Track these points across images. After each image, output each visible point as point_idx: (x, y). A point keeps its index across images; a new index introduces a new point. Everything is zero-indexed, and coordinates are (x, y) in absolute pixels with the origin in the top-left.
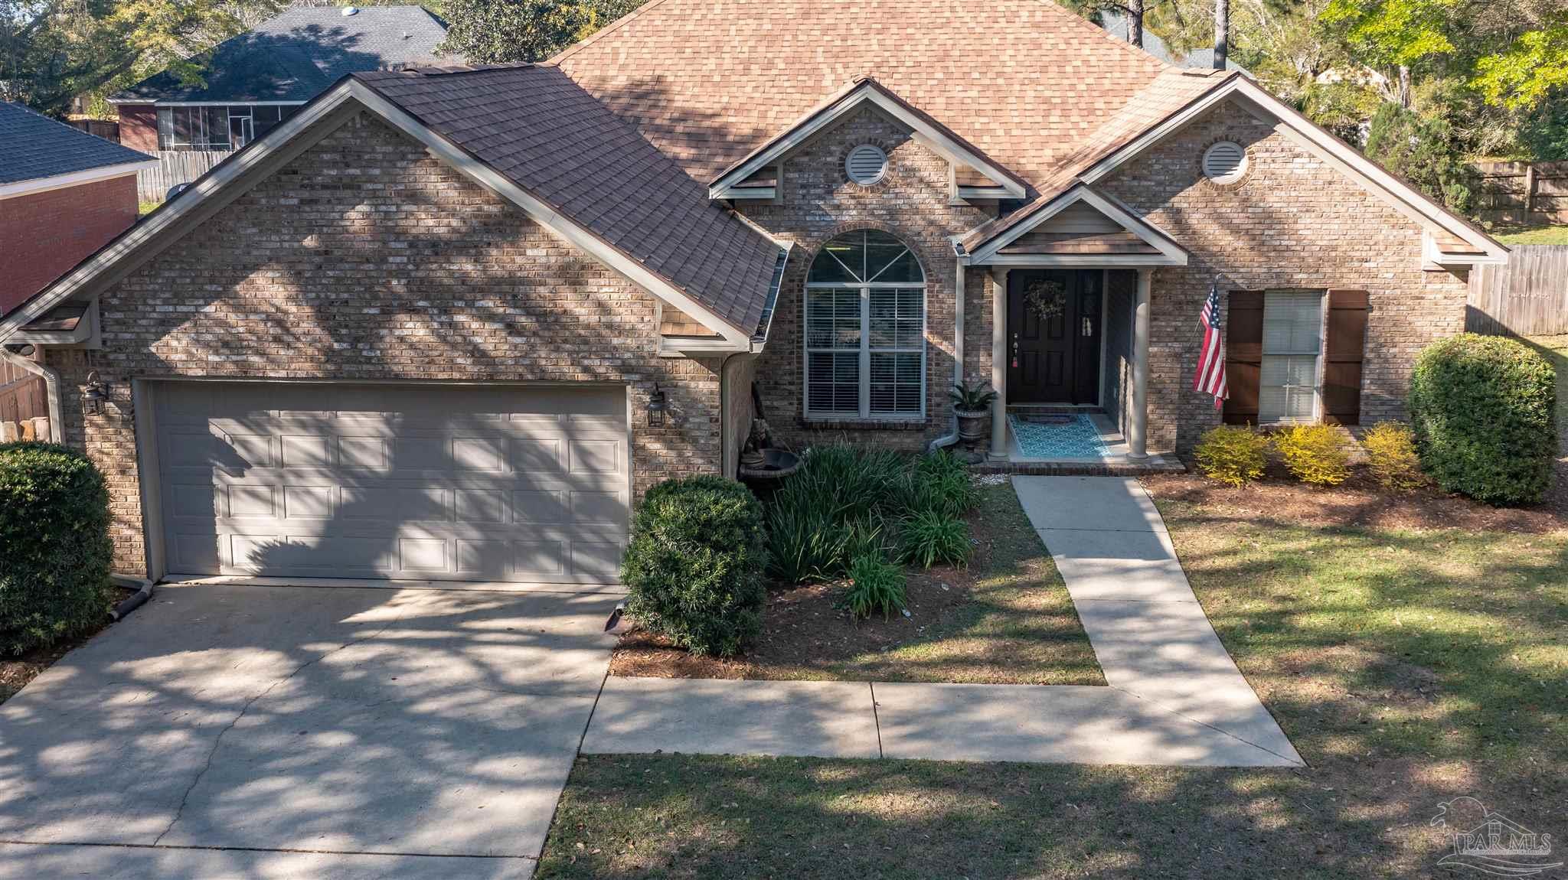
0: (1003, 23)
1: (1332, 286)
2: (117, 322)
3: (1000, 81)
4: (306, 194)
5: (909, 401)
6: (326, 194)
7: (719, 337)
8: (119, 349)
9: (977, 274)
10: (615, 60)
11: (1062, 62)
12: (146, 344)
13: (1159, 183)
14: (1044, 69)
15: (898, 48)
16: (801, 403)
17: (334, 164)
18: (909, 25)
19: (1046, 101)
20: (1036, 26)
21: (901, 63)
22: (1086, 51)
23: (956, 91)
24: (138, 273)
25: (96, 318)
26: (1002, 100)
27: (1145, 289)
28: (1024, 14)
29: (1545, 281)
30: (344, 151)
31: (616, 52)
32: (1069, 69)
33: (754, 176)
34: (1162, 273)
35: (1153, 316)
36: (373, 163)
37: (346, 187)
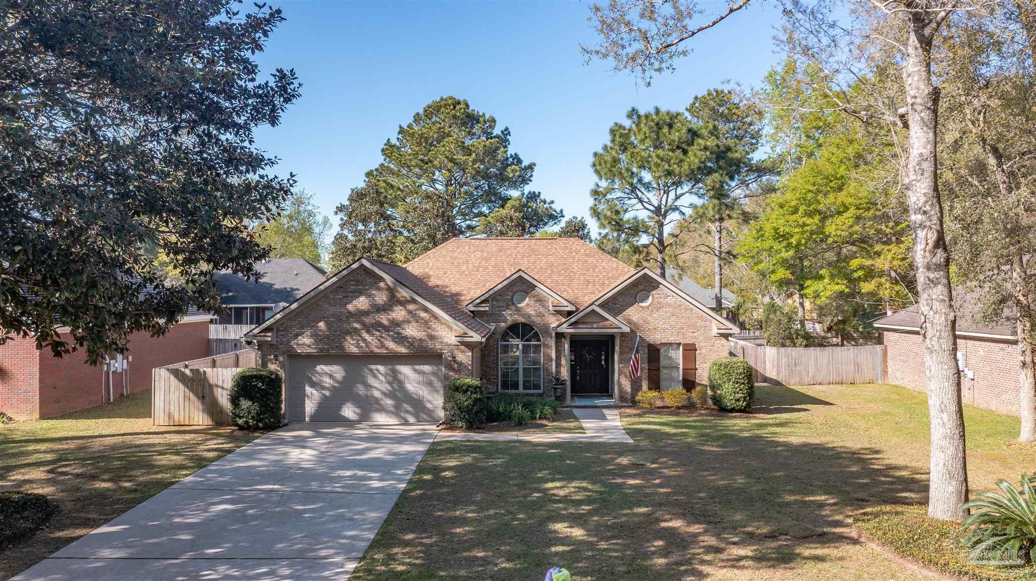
0: (574, 254)
1: (683, 342)
2: (282, 335)
3: (572, 274)
4: (345, 294)
5: (537, 387)
6: (351, 294)
7: (472, 337)
8: (282, 344)
9: (560, 336)
10: (428, 266)
11: (595, 267)
12: (290, 342)
13: (622, 306)
14: (588, 270)
15: (535, 262)
16: (498, 385)
17: (354, 285)
18: (539, 255)
19: (588, 281)
20: (586, 255)
21: (535, 268)
22: (604, 264)
23: (555, 277)
24: (290, 319)
25: (275, 333)
26: (572, 280)
27: (617, 342)
28: (582, 251)
29: (801, 363)
30: (357, 281)
31: (428, 263)
32: (597, 270)
33: (482, 302)
34: (623, 335)
35: (621, 353)
36: (365, 285)
37: (358, 292)
